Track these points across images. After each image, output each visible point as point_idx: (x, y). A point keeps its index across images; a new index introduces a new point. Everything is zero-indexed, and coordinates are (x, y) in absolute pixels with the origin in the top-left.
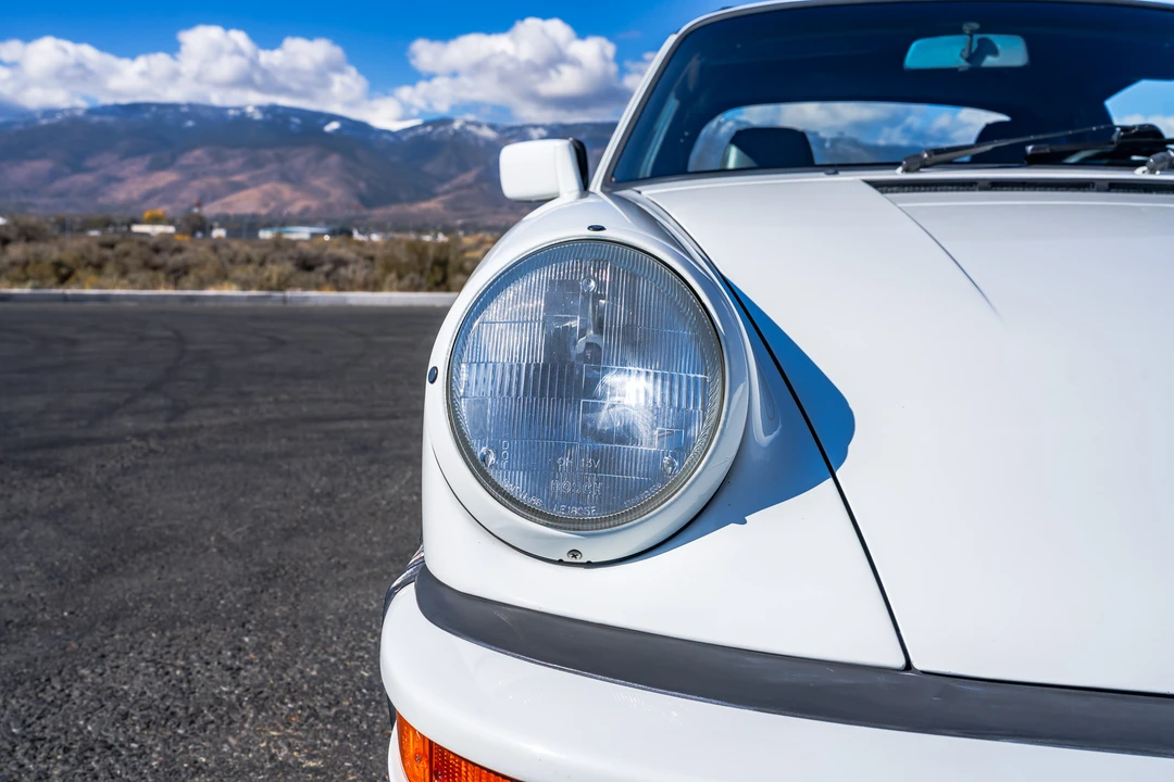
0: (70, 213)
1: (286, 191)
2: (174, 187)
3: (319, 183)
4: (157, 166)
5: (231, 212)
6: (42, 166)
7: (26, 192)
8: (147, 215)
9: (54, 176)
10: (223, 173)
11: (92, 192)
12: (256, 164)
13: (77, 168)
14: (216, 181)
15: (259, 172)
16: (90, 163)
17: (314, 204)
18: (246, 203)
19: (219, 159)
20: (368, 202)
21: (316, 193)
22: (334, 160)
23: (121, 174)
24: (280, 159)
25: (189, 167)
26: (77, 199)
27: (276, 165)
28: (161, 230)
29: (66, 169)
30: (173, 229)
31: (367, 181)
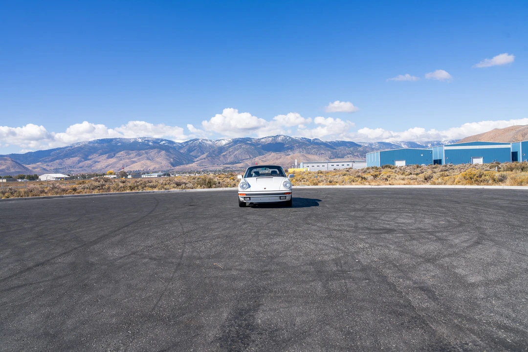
0: (86, 173)
1: (148, 162)
2: (115, 163)
3: (158, 160)
4: (110, 157)
5: (132, 170)
6: (76, 159)
7: (71, 167)
8: (108, 172)
9: (79, 162)
10: (129, 158)
11: (90, 166)
12: (139, 155)
13: (86, 159)
14: (128, 161)
15: (140, 157)
16: (90, 157)
17: (157, 166)
18: (136, 167)
19: (128, 154)
20: (173, 165)
21: (158, 163)
22: (163, 152)
23: (99, 160)
24: (147, 153)
25: (119, 157)
26: (86, 168)
27: (146, 155)
28: (112, 176)
29: (83, 160)
30: (116, 176)
31: (173, 158)
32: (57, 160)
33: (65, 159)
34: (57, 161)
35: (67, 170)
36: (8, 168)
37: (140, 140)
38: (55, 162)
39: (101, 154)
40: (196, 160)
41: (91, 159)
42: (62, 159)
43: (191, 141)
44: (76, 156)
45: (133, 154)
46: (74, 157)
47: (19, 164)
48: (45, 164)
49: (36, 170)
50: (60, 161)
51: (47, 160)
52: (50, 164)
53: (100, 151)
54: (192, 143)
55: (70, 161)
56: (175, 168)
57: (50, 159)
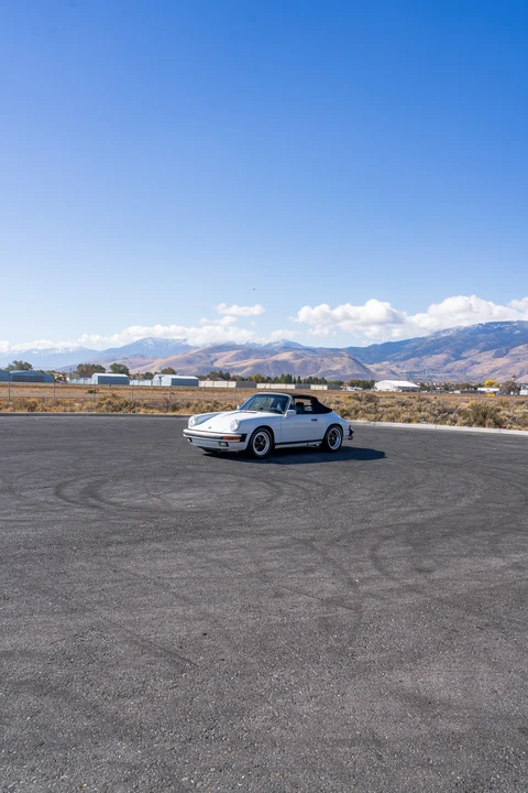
0: (452, 381)
2: (507, 366)
4: (498, 355)
6: (441, 357)
7: (433, 370)
8: (487, 382)
9: (447, 362)
11: (464, 370)
13: (458, 358)
16: (464, 355)
23: (479, 360)
25: (516, 355)
26: (457, 374)
28: (492, 390)
29: (453, 359)
30: (497, 390)
32: (412, 357)
33: (424, 357)
34: (413, 359)
35: (427, 374)
36: (344, 369)
38: (409, 361)
39: (484, 350)
41: (466, 358)
42: (420, 356)
44: (442, 352)
46: (438, 353)
47: (359, 363)
48: (395, 365)
49: (381, 373)
50: (417, 359)
51: (398, 357)
52: (401, 364)
53: (482, 345)
55: (431, 361)
57: (402, 356)
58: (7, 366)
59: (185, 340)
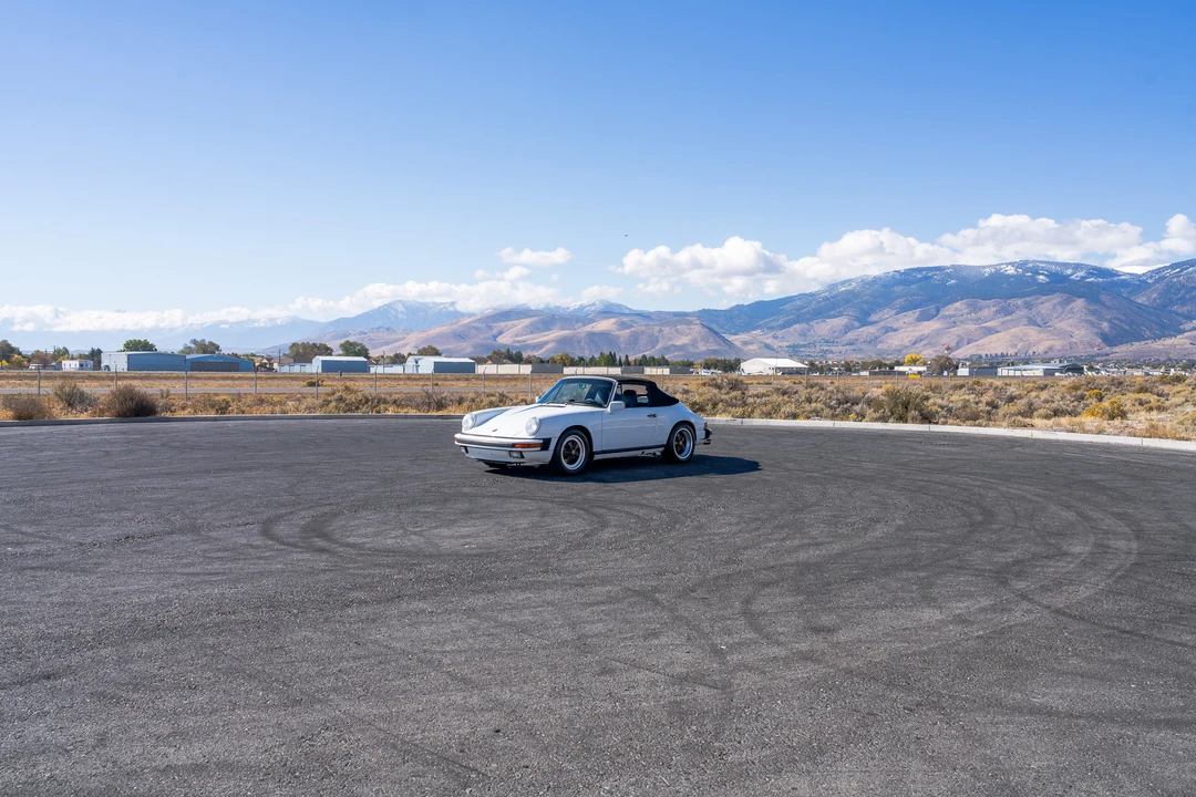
0: (855, 357)
1: (1032, 333)
2: (938, 333)
3: (1063, 325)
4: (925, 317)
5: (983, 353)
6: (839, 322)
7: (827, 342)
8: (908, 358)
9: (848, 329)
10: (978, 321)
11: (874, 341)
12: (1007, 311)
13: (864, 323)
14: (972, 327)
15: (1008, 318)
16: (874, 318)
17: (1058, 344)
18: (995, 345)
19: (975, 309)
20: (1109, 340)
21: (1061, 334)
22: (1079, 303)
23: (896, 325)
24: (1028, 306)
25: (951, 316)
26: (863, 346)
27: (1024, 312)
28: (915, 369)
29: (856, 324)
30: (924, 369)
31: (1110, 321)
32: (795, 323)
33: (813, 323)
34: (797, 326)
35: (818, 349)
36: (694, 343)
37: (1011, 271)
38: (791, 329)
39: (903, 309)
40: (1188, 326)
41: (876, 322)
42: (807, 321)
43: (1173, 266)
44: (840, 315)
45: (989, 309)
46: (835, 317)
47: (716, 333)
48: (770, 335)
49: (751, 347)
50: (804, 326)
51: (775, 324)
52: (780, 333)
53: (901, 301)
54: (1177, 275)
55: (824, 328)
56: (1116, 349)
57: (781, 322)
58: (182, 348)
59: (453, 304)
